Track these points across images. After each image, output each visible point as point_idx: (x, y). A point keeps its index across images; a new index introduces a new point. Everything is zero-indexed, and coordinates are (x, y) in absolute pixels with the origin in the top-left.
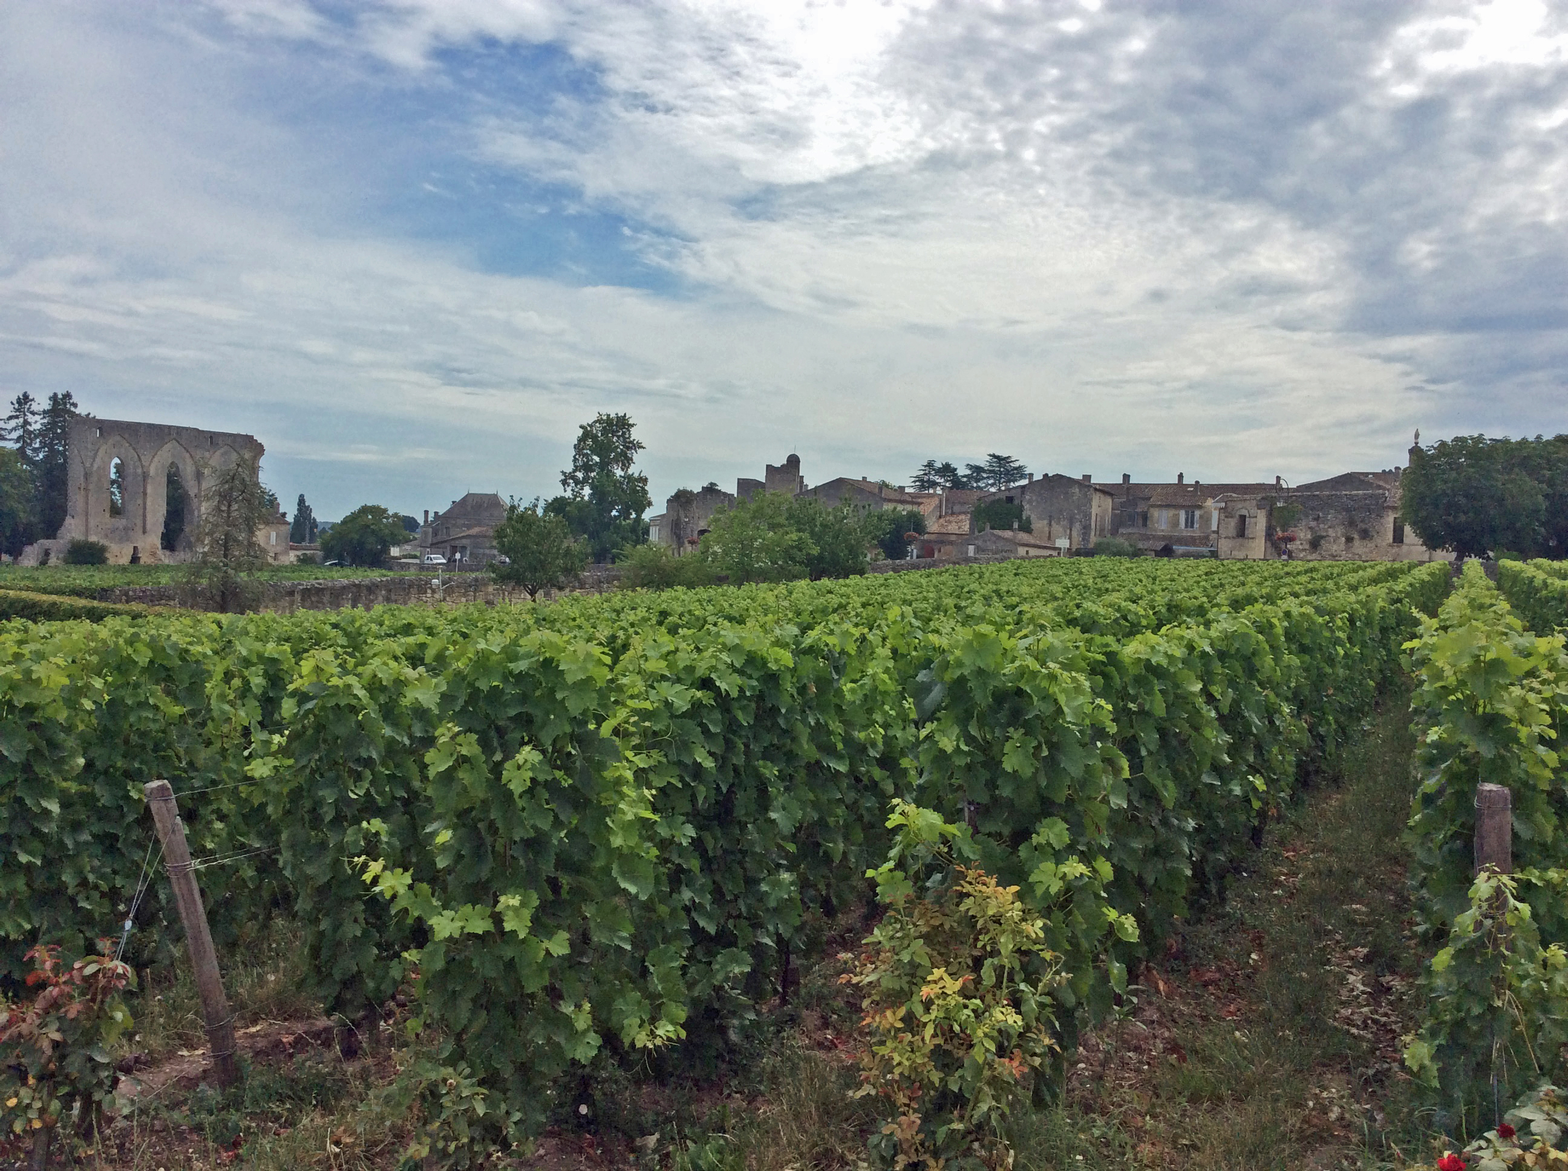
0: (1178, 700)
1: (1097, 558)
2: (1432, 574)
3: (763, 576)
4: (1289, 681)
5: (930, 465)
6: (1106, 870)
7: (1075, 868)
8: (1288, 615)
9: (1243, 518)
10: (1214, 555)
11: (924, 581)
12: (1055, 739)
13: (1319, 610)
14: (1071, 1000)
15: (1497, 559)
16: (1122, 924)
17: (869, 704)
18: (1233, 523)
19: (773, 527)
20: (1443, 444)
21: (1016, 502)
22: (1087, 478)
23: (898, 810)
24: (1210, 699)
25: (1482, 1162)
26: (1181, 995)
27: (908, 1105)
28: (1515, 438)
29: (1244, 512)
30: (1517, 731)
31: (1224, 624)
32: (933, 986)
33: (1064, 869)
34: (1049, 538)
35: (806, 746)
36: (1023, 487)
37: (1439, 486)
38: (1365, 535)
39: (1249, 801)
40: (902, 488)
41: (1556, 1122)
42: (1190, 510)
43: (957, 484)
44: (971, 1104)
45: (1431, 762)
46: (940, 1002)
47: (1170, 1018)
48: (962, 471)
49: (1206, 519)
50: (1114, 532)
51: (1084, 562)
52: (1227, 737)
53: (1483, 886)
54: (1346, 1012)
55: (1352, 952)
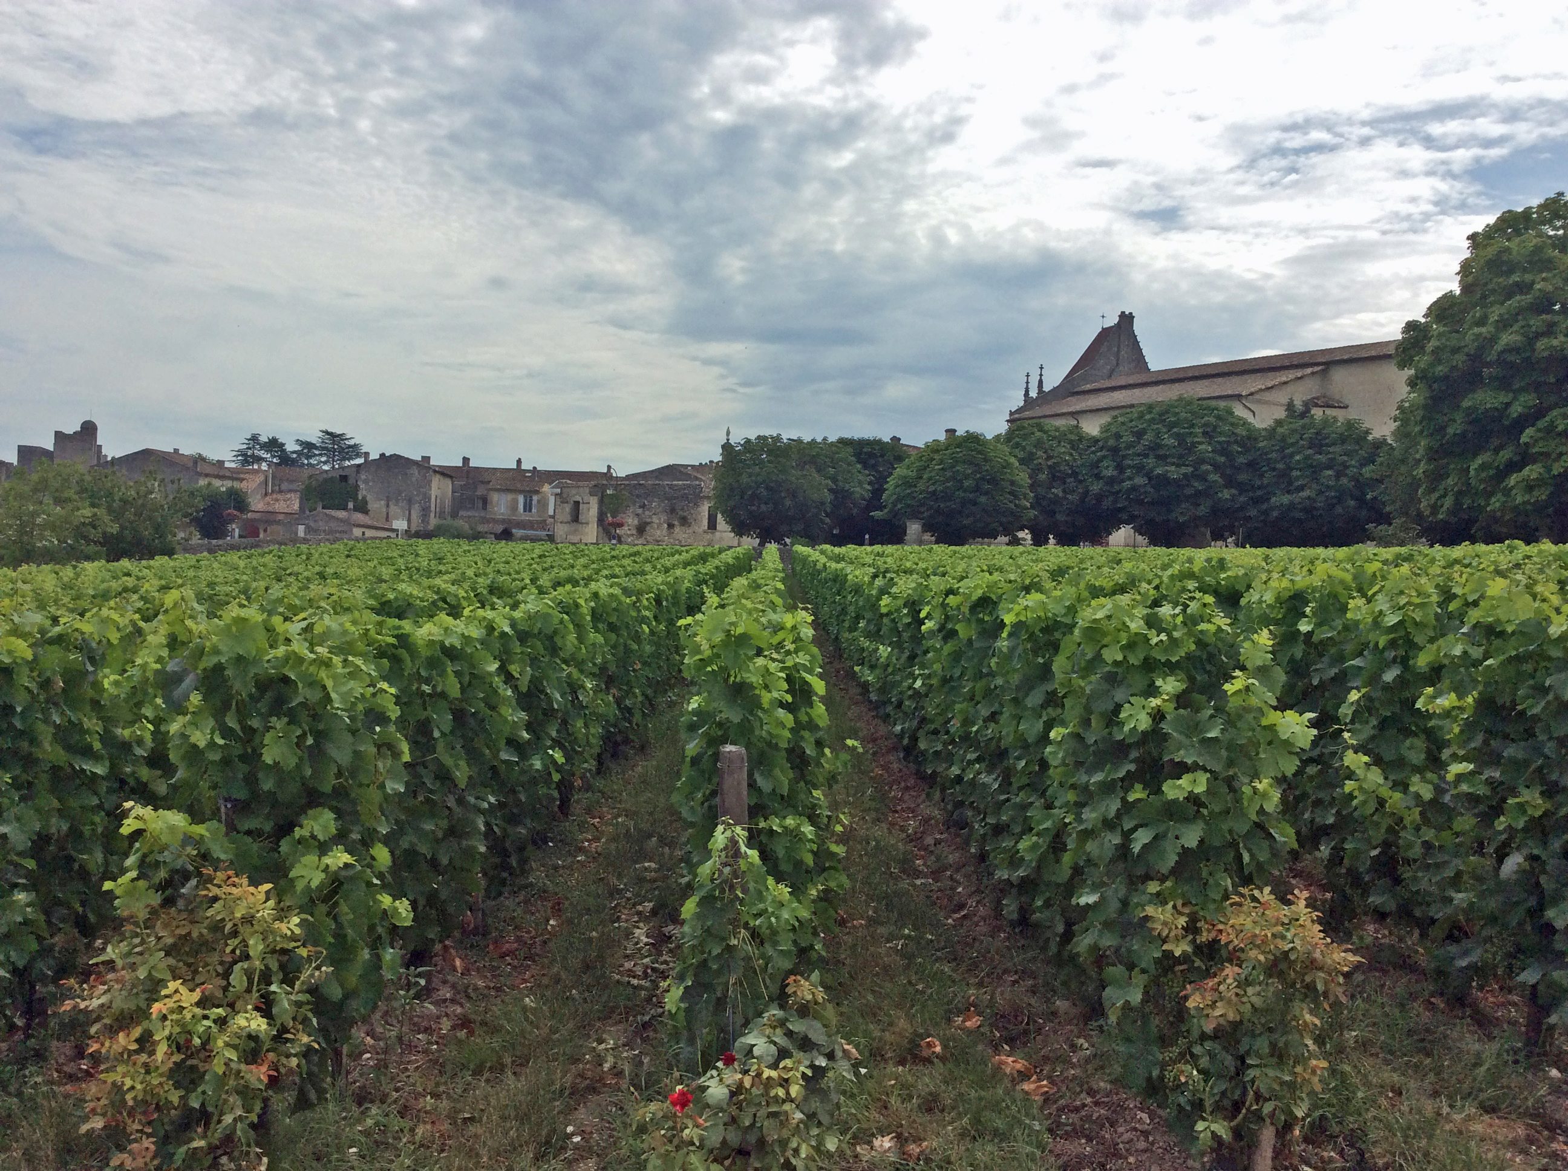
0: (473, 680)
1: (435, 540)
2: (737, 558)
3: (48, 557)
4: (594, 657)
5: (254, 438)
6: (382, 855)
7: (340, 858)
8: (596, 595)
9: (577, 503)
10: (551, 539)
11: (242, 564)
12: (321, 727)
13: (626, 591)
14: (335, 993)
15: (793, 544)
16: (396, 909)
17: (139, 697)
18: (568, 508)
19: (58, 501)
20: (748, 441)
21: (351, 481)
22: (426, 459)
23: (133, 813)
24: (509, 678)
25: (710, 1090)
26: (478, 970)
27: (141, 1131)
28: (807, 438)
29: (578, 498)
30: (759, 696)
31: (531, 604)
32: (167, 1000)
33: (327, 860)
34: (387, 519)
35: (47, 746)
36: (359, 466)
37: (745, 479)
38: (684, 522)
39: (550, 774)
40: (221, 463)
41: (775, 1044)
42: (529, 494)
43: (286, 460)
44: (215, 1118)
45: (692, 728)
46: (175, 1017)
47: (463, 993)
48: (291, 447)
49: (543, 503)
50: (454, 515)
51: (422, 546)
52: (523, 715)
53: (720, 837)
54: (629, 965)
55: (640, 908)
